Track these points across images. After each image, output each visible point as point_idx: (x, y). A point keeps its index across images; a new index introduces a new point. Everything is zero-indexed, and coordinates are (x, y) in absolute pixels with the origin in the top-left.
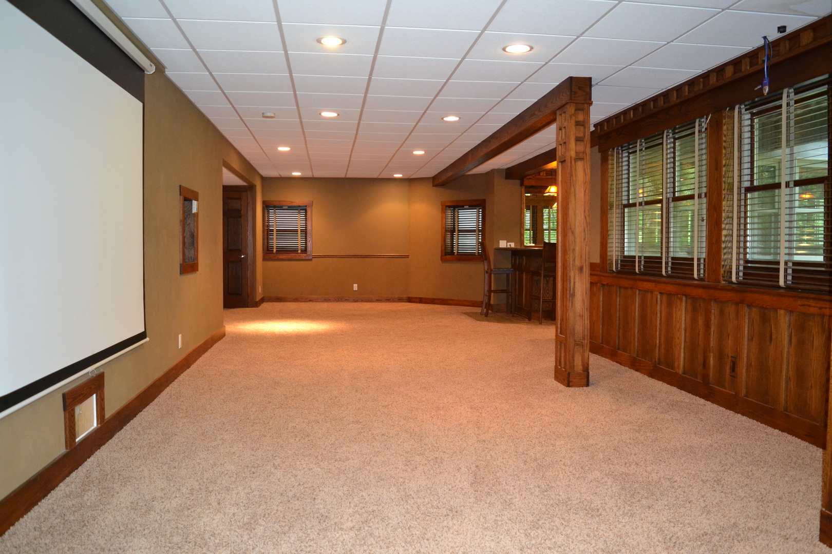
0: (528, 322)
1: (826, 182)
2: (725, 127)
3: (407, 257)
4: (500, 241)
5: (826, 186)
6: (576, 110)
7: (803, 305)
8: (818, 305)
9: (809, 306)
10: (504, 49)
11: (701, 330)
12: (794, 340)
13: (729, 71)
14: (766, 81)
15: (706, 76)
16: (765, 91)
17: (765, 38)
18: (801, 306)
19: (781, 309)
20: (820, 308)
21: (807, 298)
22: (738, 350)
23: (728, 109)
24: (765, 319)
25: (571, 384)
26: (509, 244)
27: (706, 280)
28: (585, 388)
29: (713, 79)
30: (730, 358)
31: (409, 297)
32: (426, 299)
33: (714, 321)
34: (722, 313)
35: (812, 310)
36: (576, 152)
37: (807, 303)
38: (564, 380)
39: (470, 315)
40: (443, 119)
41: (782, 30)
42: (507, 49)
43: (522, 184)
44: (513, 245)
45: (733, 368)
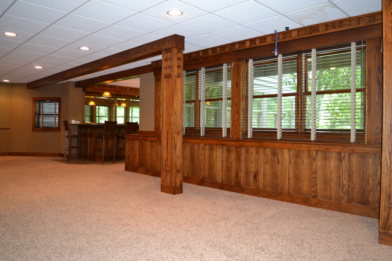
0: (94, 163)
1: (296, 95)
2: (242, 69)
3: (9, 129)
4: (72, 120)
5: (296, 97)
6: (178, 52)
7: (299, 147)
8: (307, 146)
9: (302, 147)
10: (168, 13)
11: (233, 161)
12: (292, 162)
13: (248, 44)
14: (276, 50)
15: (233, 44)
16: (276, 54)
17: (275, 31)
18: (296, 147)
19: (285, 149)
20: (308, 148)
21: (301, 144)
22: (259, 168)
23: (244, 60)
24: (274, 154)
25: (175, 193)
26: (76, 122)
27: (231, 138)
28: (181, 194)
29: (237, 46)
30: (253, 172)
31: (10, 153)
32: (22, 153)
33: (243, 156)
34: (247, 152)
35: (303, 148)
36: (177, 73)
37: (300, 146)
38: (170, 191)
39: (59, 161)
40: (79, 48)
41: (287, 29)
42: (169, 13)
43: (84, 90)
44: (79, 122)
45: (255, 176)
